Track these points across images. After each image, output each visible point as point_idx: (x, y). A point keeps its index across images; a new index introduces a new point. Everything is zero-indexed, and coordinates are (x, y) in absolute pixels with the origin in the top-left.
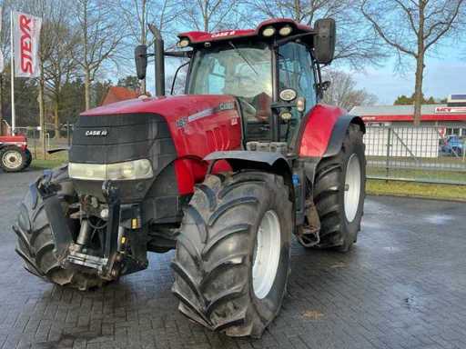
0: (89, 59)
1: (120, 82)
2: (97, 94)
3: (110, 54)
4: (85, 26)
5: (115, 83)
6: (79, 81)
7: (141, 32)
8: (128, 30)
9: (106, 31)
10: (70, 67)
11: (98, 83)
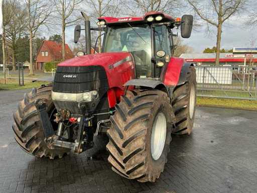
0: (31, 24)
1: (50, 38)
2: (37, 45)
3: (44, 22)
4: (29, 5)
5: (47, 39)
6: (27, 37)
7: (62, 9)
8: (54, 8)
9: (42, 8)
10: (21, 29)
11: (38, 39)
